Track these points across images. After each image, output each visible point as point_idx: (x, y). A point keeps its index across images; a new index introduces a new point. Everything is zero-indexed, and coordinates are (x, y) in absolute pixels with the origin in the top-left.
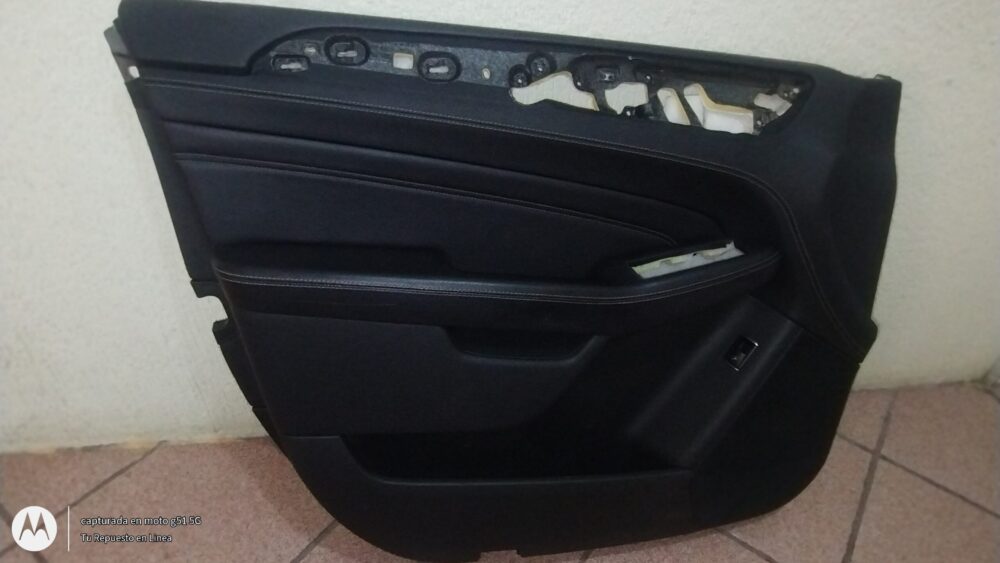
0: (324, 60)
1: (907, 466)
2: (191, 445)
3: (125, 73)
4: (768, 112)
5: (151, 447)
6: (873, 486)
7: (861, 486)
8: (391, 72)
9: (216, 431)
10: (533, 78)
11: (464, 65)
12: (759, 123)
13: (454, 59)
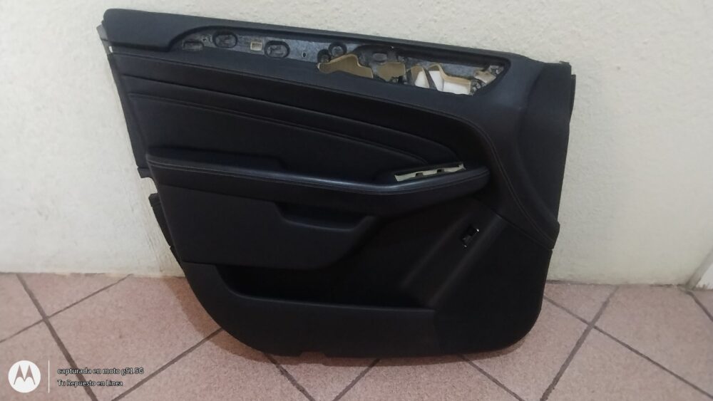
0: (213, 46)
1: (612, 335)
2: (146, 278)
3: (107, 49)
4: (480, 82)
5: (123, 277)
6: (583, 345)
7: (575, 343)
8: (249, 52)
9: (161, 271)
10: (332, 57)
11: (292, 49)
12: (475, 89)
13: (285, 45)
